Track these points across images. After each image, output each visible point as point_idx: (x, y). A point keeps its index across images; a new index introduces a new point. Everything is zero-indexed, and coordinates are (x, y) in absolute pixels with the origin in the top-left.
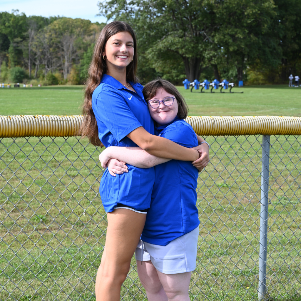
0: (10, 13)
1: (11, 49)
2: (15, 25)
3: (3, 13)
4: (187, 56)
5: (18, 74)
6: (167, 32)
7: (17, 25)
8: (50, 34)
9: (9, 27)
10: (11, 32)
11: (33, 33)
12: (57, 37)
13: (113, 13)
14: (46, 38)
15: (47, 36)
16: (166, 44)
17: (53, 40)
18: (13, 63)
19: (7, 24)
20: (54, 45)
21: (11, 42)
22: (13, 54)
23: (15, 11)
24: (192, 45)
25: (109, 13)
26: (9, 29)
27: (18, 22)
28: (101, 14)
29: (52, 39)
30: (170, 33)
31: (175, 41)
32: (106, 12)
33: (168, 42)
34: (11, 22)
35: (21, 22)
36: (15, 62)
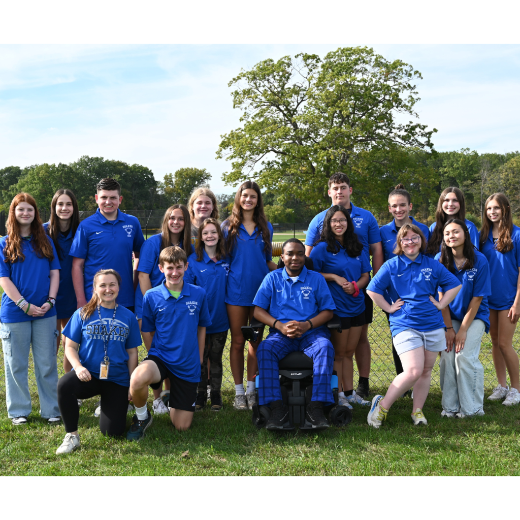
0: (460, 152)
2: (464, 165)
3: (451, 153)
7: (467, 166)
8: (506, 173)
9: (458, 168)
10: (460, 174)
11: (486, 173)
12: (514, 177)
14: (502, 179)
15: (502, 176)
17: (510, 181)
19: (455, 165)
20: (512, 187)
21: (460, 185)
23: (465, 150)
26: (458, 171)
27: (469, 163)
29: (508, 180)
34: (460, 163)
35: (472, 162)
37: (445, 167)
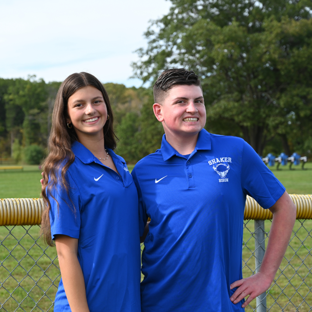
0: (26, 79)
1: (26, 123)
2: (31, 93)
3: (16, 79)
4: (245, 124)
5: (34, 154)
6: (219, 96)
7: (34, 93)
9: (24, 96)
10: (26, 103)
13: (150, 75)
16: (218, 110)
18: (28, 140)
19: (21, 93)
21: (26, 113)
22: (29, 129)
23: (32, 77)
24: (252, 111)
25: (145, 74)
26: (24, 99)
27: (36, 90)
28: (136, 76)
30: (222, 96)
31: (229, 107)
32: (141, 73)
33: (220, 107)
34: (26, 90)
35: (39, 90)
36: (30, 138)
37: (10, 94)
